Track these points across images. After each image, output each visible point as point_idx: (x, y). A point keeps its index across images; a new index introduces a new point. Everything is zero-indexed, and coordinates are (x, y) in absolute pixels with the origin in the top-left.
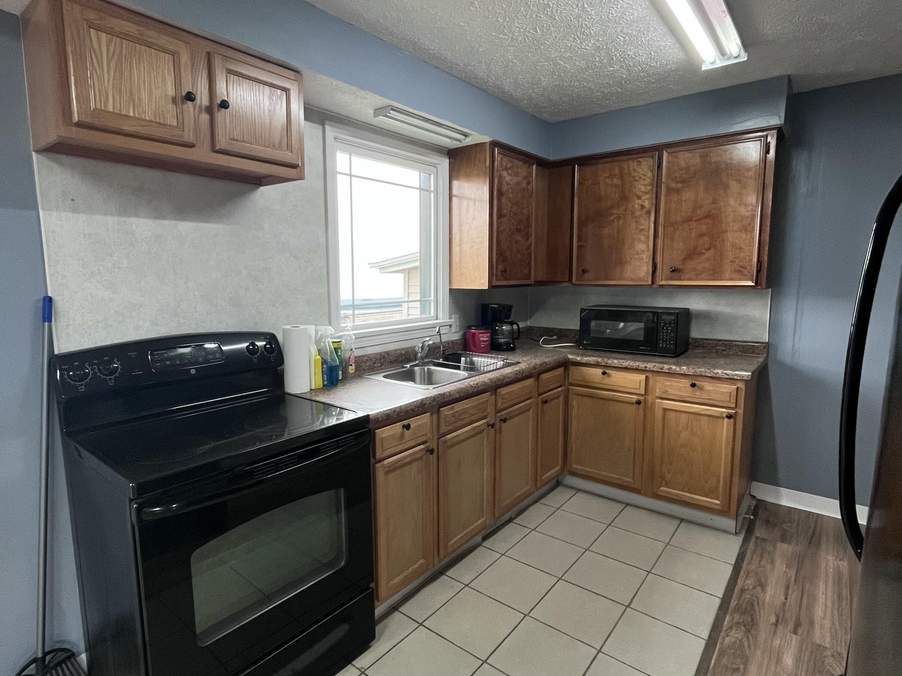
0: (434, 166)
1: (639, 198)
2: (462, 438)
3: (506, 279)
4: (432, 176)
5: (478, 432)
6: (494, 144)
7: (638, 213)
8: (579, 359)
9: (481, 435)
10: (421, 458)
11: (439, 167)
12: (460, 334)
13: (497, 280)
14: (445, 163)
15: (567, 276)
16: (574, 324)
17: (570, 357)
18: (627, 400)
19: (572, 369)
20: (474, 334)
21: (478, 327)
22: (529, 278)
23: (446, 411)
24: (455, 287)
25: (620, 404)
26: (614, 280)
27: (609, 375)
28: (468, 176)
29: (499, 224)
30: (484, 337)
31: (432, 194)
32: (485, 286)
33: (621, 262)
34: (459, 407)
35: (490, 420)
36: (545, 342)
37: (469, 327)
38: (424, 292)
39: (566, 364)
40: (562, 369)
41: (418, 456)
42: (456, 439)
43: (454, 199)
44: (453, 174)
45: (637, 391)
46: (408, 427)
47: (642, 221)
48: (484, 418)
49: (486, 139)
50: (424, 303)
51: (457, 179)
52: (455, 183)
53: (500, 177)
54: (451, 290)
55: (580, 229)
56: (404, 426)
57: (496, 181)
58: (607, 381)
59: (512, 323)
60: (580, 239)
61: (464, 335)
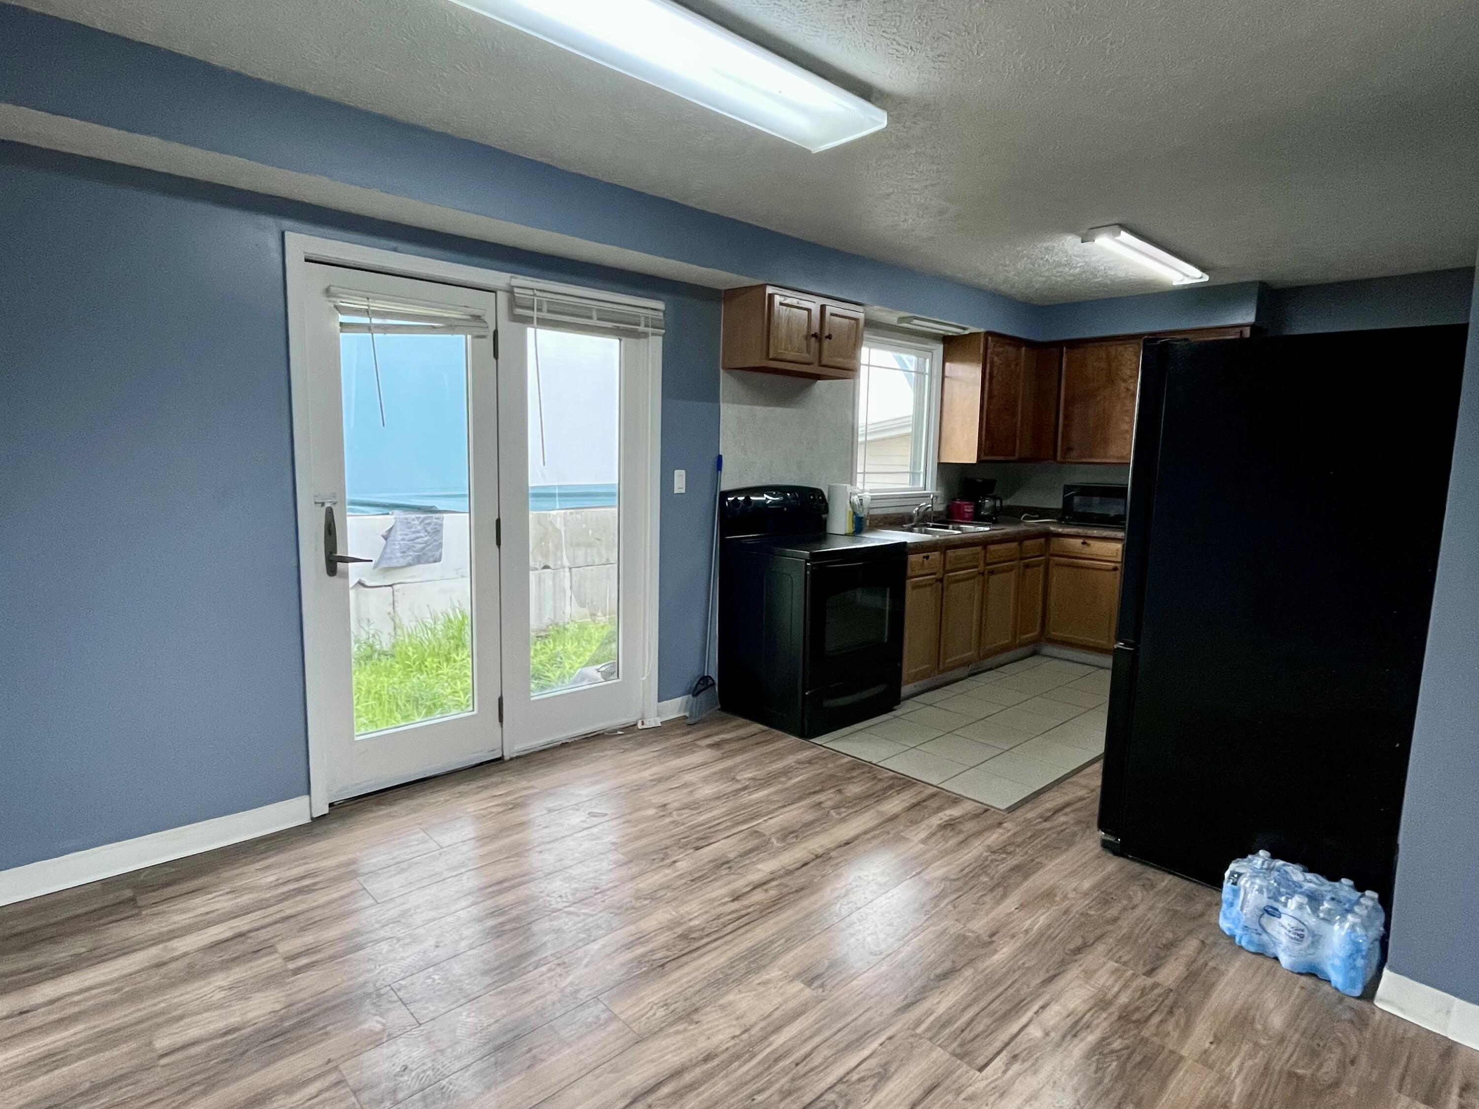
0: (930, 351)
1: (1125, 381)
2: (961, 577)
3: (992, 455)
4: (928, 360)
5: (972, 577)
6: (988, 334)
7: (1123, 395)
8: (1060, 530)
9: (972, 581)
10: (931, 585)
11: (935, 352)
12: (945, 506)
13: (985, 455)
14: (939, 349)
15: (1051, 453)
16: (1057, 503)
17: (1052, 528)
18: (1104, 567)
19: (1054, 540)
20: (959, 506)
21: (962, 499)
22: (1014, 455)
23: (950, 553)
24: (943, 461)
25: (1095, 572)
26: (1099, 457)
27: (1089, 545)
28: (962, 360)
29: (989, 404)
30: (969, 509)
31: (927, 377)
32: (974, 461)
33: (1106, 442)
34: (960, 552)
35: (981, 569)
36: (1026, 518)
37: (955, 499)
38: (915, 464)
39: (1048, 535)
40: (1042, 540)
41: (930, 582)
42: (957, 578)
43: (946, 379)
44: (947, 357)
45: (1114, 559)
46: (927, 557)
47: (1127, 402)
48: (976, 567)
49: (982, 330)
50: (914, 474)
51: (951, 361)
52: (947, 364)
53: (992, 363)
54: (939, 464)
55: (1066, 408)
56: (924, 557)
57: (988, 366)
58: (1086, 551)
59: (995, 498)
60: (1066, 417)
61: (948, 507)
